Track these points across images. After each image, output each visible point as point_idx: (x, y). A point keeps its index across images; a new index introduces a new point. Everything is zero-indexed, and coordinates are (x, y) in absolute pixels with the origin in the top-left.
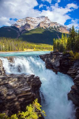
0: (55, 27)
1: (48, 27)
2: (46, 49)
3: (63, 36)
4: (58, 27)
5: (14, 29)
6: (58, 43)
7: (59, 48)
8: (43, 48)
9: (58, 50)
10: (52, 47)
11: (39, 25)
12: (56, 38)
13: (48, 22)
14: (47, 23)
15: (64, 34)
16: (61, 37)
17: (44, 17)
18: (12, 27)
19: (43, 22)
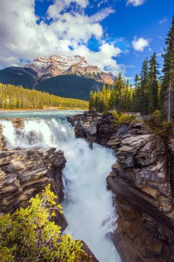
0: (94, 73)
1: (84, 73)
2: (79, 106)
3: (104, 88)
4: (98, 73)
5: (28, 72)
6: (97, 99)
7: (97, 105)
8: (74, 106)
9: (95, 110)
10: (87, 103)
11: (70, 69)
12: (95, 90)
13: (84, 65)
14: (82, 66)
15: (107, 85)
16: (101, 90)
17: (79, 57)
18: (26, 69)
19: (76, 65)
